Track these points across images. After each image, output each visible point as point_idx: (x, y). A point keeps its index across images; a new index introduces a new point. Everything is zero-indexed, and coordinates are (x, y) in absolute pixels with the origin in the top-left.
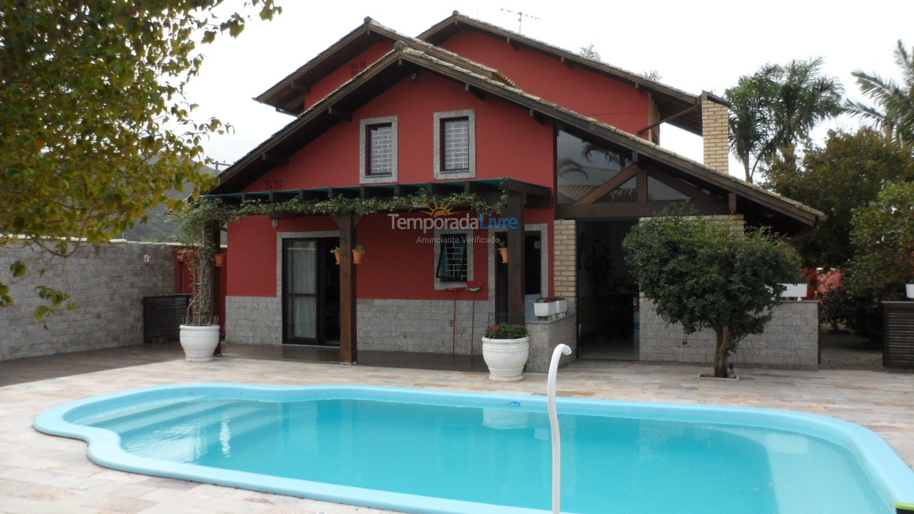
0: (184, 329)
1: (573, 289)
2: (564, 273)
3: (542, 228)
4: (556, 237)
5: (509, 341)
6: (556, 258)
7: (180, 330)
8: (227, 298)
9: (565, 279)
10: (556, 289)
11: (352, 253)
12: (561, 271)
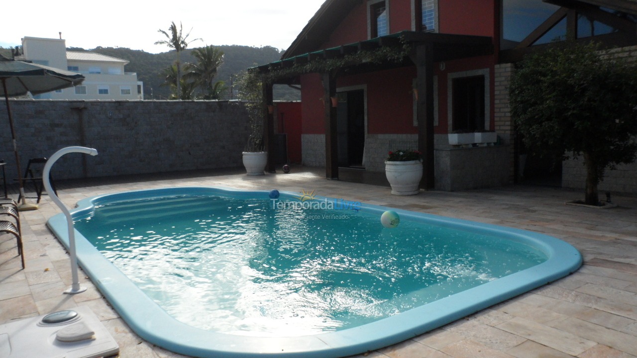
0: (245, 154)
1: (509, 123)
2: (502, 110)
3: (485, 72)
4: (496, 79)
5: (398, 163)
6: (496, 97)
7: (242, 155)
8: (302, 135)
9: (503, 114)
10: (496, 123)
11: (331, 99)
12: (500, 108)
